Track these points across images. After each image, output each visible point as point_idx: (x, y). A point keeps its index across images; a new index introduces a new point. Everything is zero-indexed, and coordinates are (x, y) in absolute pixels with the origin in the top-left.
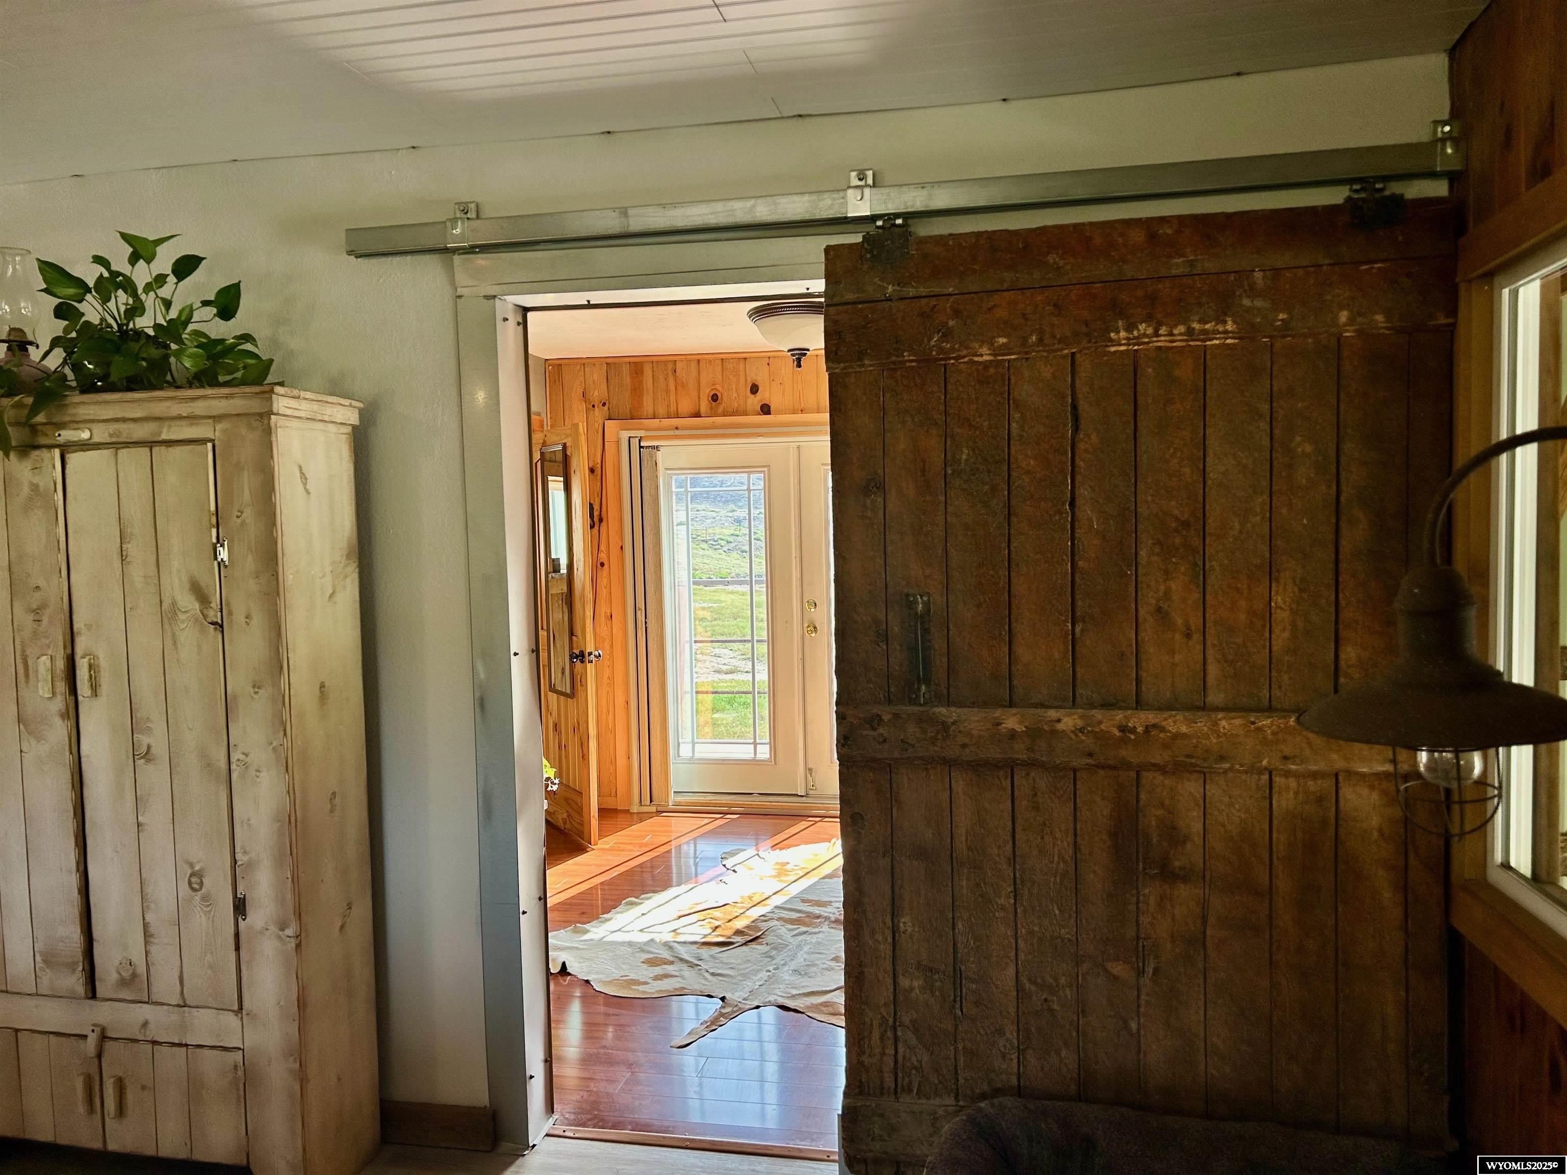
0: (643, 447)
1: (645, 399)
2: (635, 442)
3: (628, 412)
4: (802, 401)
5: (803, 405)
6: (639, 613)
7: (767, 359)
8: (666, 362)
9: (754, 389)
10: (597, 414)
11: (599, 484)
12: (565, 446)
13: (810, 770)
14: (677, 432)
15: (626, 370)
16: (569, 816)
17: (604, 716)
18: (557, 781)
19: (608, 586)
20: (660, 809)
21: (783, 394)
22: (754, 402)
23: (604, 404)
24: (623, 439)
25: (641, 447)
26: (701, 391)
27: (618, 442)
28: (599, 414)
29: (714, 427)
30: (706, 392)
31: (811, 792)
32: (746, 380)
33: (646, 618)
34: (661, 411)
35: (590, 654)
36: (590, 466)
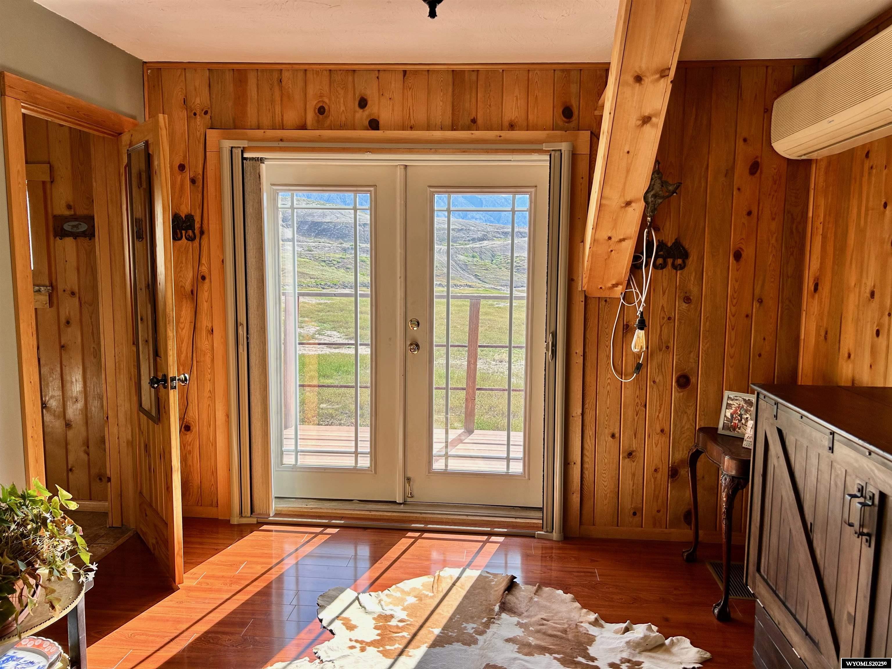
0: (246, 159)
1: (249, 109)
2: (237, 153)
3: (231, 121)
4: (412, 117)
5: (412, 122)
6: (240, 329)
7: (377, 72)
8: (272, 71)
9: (363, 103)
10: (198, 123)
11: (200, 196)
12: (147, 144)
13: (409, 479)
14: (282, 144)
15: (229, 76)
16: (157, 543)
17: (205, 429)
18: (94, 567)
19: (209, 300)
20: (260, 520)
21: (393, 110)
22: (362, 116)
23: (206, 113)
24: (225, 149)
25: (243, 159)
26: (308, 103)
27: (219, 152)
28: (200, 122)
29: (320, 139)
30: (312, 104)
31: (409, 500)
32: (354, 94)
33: (247, 333)
34: (266, 121)
35: (173, 379)
36: (192, 176)
